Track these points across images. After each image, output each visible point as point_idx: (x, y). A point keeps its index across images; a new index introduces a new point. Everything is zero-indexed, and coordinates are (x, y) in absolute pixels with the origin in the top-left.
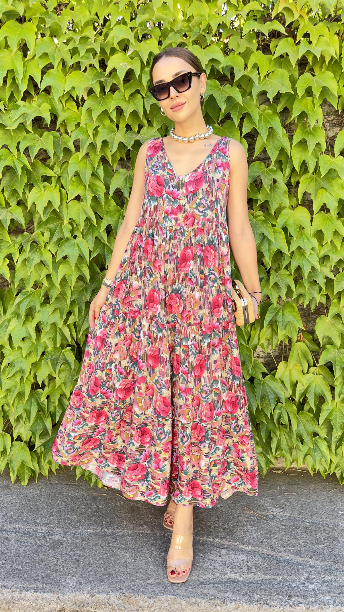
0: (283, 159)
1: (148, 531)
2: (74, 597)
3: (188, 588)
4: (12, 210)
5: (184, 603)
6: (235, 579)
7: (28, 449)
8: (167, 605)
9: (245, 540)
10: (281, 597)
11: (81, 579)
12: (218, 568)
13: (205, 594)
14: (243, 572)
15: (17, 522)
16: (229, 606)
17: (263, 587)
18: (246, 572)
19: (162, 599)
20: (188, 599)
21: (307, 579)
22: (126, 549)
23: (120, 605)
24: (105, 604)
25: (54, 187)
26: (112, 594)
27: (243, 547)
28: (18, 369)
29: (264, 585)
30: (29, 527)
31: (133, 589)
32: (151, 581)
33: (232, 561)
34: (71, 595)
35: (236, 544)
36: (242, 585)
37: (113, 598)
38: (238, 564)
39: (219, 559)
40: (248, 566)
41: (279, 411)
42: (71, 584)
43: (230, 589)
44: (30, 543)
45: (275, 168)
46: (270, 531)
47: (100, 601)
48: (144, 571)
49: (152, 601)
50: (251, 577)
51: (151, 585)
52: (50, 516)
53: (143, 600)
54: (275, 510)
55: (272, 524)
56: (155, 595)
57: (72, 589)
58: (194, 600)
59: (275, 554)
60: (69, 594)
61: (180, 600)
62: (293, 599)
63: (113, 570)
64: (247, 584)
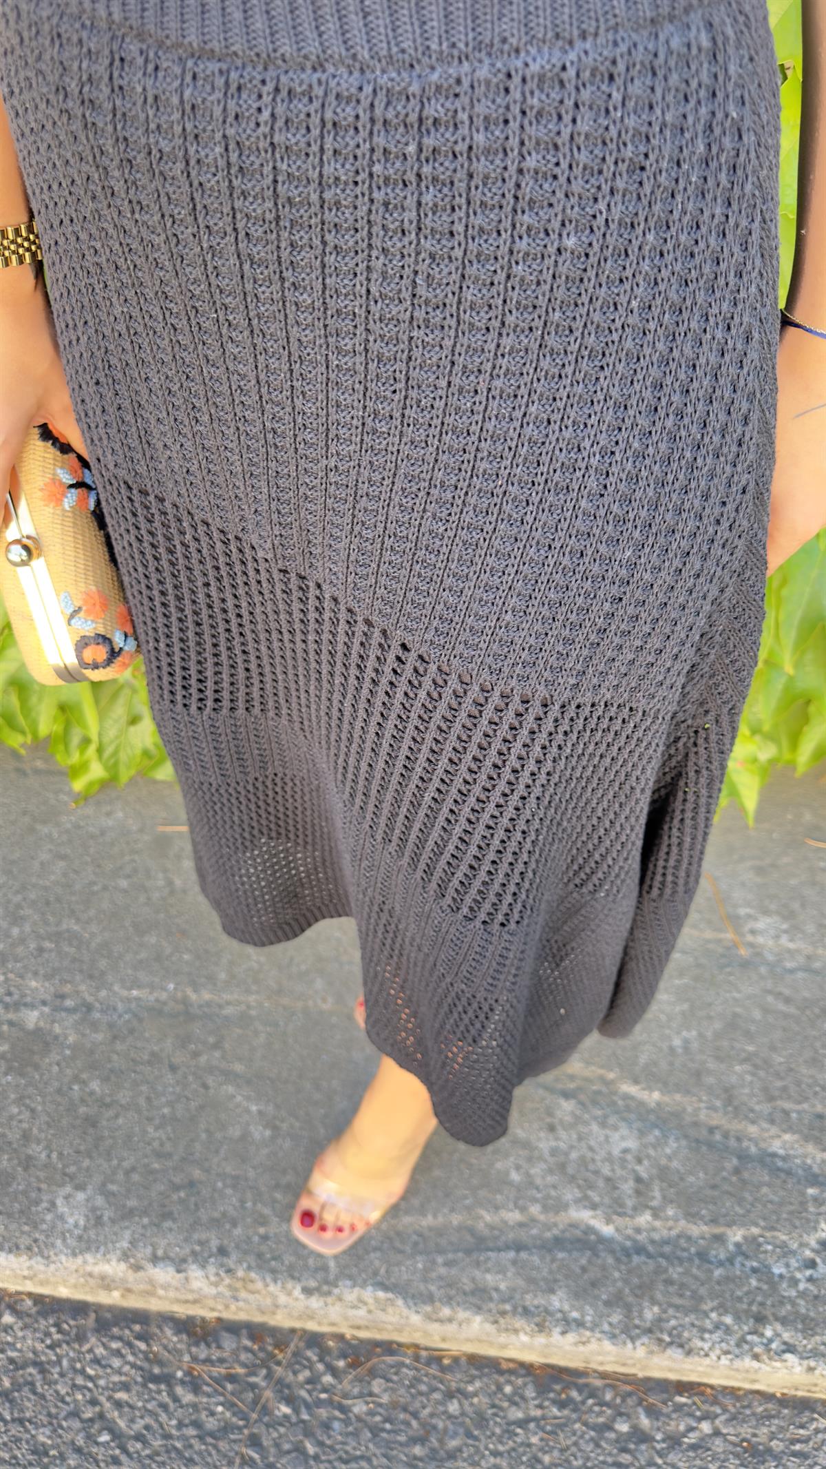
1: (324, 1000)
3: (434, 1262)
6: (589, 1231)
10: (728, 1320)
11: (100, 1201)
12: (538, 1181)
13: (485, 1290)
14: (618, 1205)
16: (557, 1339)
17: (675, 1272)
18: (630, 1202)
19: (350, 1297)
20: (428, 1309)
22: (249, 1082)
26: (195, 1272)
27: (633, 1089)
29: (682, 1261)
31: (259, 1255)
33: (591, 1154)
35: (613, 1077)
36: (610, 1260)
37: (199, 1279)
38: (606, 1169)
39: (545, 1144)
40: (638, 1180)
42: (71, 1221)
43: (569, 1274)
46: (733, 1023)
50: (643, 1226)
53: (289, 1293)
54: (761, 923)
55: (744, 989)
56: (325, 1287)
57: (74, 1243)
58: (447, 1310)
59: (736, 1126)
60: (64, 1258)
61: (405, 1311)
62: (769, 1333)
64: (628, 1255)
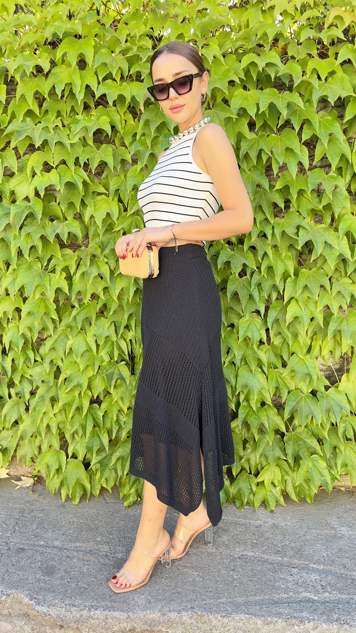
0: (342, 166)
1: (212, 549)
2: (145, 616)
3: (262, 607)
4: (69, 224)
5: (259, 622)
6: (310, 598)
7: (83, 467)
8: (241, 624)
9: (315, 559)
11: (149, 597)
12: (291, 587)
13: (280, 613)
14: (317, 592)
15: (77, 540)
16: (307, 626)
17: (340, 606)
18: (321, 591)
19: (237, 618)
20: (263, 619)
23: (192, 624)
24: (177, 623)
25: (111, 200)
26: (184, 613)
27: (314, 566)
28: (76, 383)
29: (342, 604)
30: (90, 545)
31: (205, 608)
32: (222, 600)
33: (305, 580)
34: (141, 614)
35: (307, 563)
36: (319, 604)
37: (186, 616)
38: (311, 583)
39: (290, 579)
40: (322, 585)
41: (344, 425)
42: (140, 603)
43: (306, 608)
44: (93, 562)
45: (335, 175)
46: (340, 550)
47: (172, 620)
48: (214, 590)
49: (226, 620)
50: (327, 596)
51: (223, 603)
52: (110, 535)
53: (216, 619)
54: (342, 529)
55: (342, 543)
56: (228, 614)
57: (142, 608)
58: (269, 619)
59: (348, 573)
60: (139, 612)
61: (256, 620)
63: (182, 589)
64: (324, 603)
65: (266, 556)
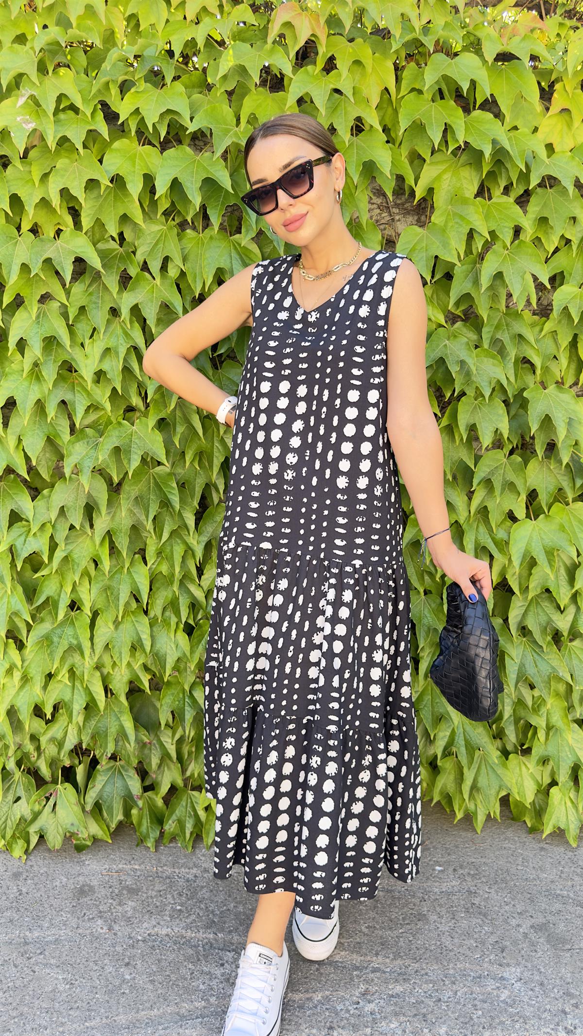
21: (364, 995)
65: (189, 934)
